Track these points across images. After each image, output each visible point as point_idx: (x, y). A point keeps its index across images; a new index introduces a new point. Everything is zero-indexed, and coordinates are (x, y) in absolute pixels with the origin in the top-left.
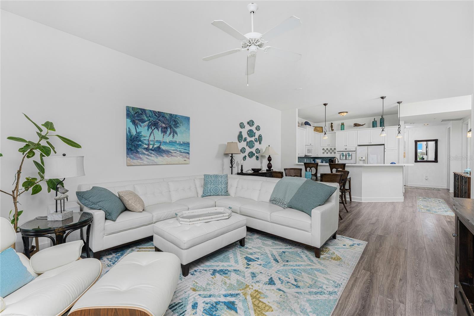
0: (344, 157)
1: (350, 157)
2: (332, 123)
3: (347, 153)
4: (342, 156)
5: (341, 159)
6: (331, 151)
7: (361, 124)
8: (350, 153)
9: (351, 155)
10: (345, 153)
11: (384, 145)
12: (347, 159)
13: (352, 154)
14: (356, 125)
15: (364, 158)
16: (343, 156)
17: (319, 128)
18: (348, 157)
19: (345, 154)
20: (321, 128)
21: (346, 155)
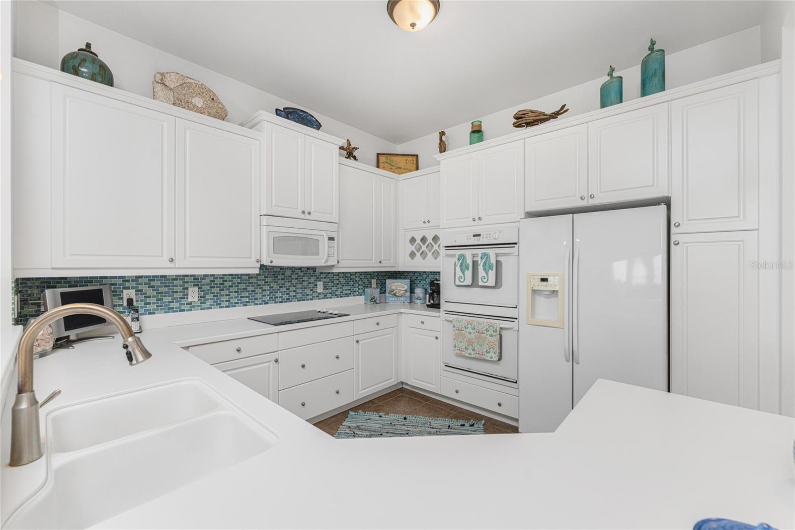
0: (469, 273)
1: (492, 274)
2: (442, 134)
3: (480, 252)
4: (458, 268)
5: (458, 283)
6: (424, 248)
7: (549, 112)
8: (492, 252)
9: (498, 263)
10: (474, 256)
11: (667, 202)
12: (481, 283)
13: (499, 259)
14: (525, 120)
15: (554, 283)
16: (464, 267)
17: (405, 158)
18: (481, 272)
19: (469, 261)
20: (410, 158)
21: (475, 263)
